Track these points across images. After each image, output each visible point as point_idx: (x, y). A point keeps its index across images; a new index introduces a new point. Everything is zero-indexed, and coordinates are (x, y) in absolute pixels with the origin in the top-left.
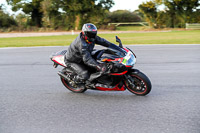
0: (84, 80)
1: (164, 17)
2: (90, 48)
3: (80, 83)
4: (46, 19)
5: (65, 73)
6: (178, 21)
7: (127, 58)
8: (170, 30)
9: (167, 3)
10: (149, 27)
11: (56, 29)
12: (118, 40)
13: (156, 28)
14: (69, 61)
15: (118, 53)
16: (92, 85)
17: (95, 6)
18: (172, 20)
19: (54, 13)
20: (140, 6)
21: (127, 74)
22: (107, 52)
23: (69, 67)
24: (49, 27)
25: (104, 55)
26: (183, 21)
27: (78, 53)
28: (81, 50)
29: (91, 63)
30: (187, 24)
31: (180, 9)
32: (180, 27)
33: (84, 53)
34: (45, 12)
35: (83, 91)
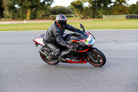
0: (58, 56)
1: (88, 11)
2: (61, 33)
3: (54, 58)
4: (6, 12)
5: (43, 51)
6: (98, 14)
7: (88, 39)
8: (92, 20)
9: (90, 1)
10: (78, 18)
11: (14, 19)
12: (82, 27)
13: (82, 18)
14: (46, 42)
15: (82, 36)
16: (63, 59)
17: (41, 3)
18: (94, 13)
19: (12, 8)
20: (72, 4)
21: (88, 51)
22: (74, 35)
23: (46, 46)
24: (8, 17)
25: (72, 37)
26: (101, 14)
27: (53, 36)
28: (56, 34)
29: (62, 43)
30: (104, 16)
31: (99, 5)
32: (99, 18)
33: (57, 36)
34: (6, 8)
35: (56, 64)
